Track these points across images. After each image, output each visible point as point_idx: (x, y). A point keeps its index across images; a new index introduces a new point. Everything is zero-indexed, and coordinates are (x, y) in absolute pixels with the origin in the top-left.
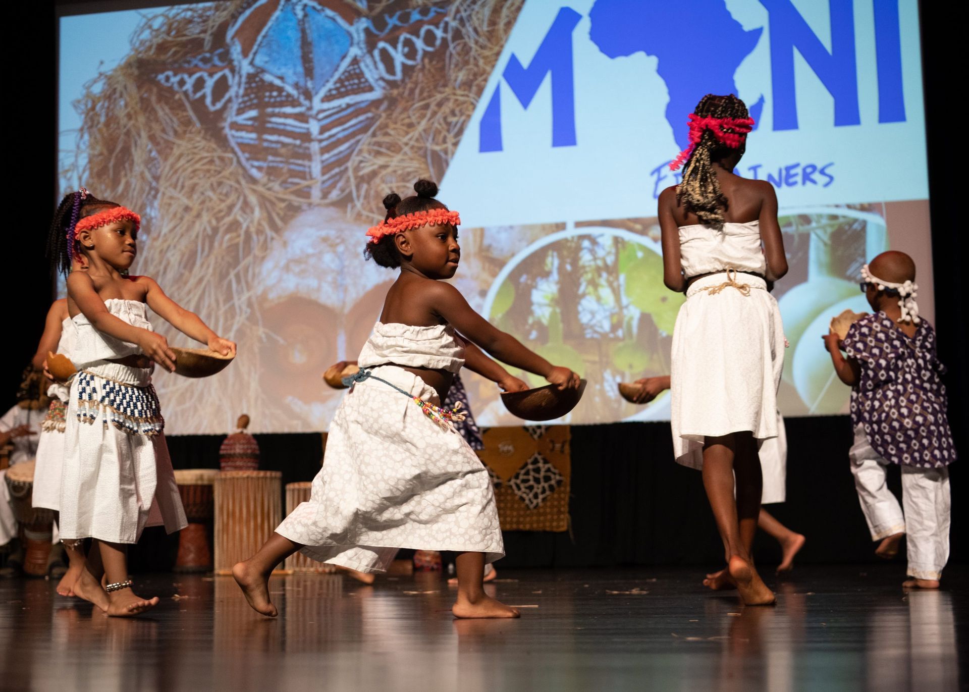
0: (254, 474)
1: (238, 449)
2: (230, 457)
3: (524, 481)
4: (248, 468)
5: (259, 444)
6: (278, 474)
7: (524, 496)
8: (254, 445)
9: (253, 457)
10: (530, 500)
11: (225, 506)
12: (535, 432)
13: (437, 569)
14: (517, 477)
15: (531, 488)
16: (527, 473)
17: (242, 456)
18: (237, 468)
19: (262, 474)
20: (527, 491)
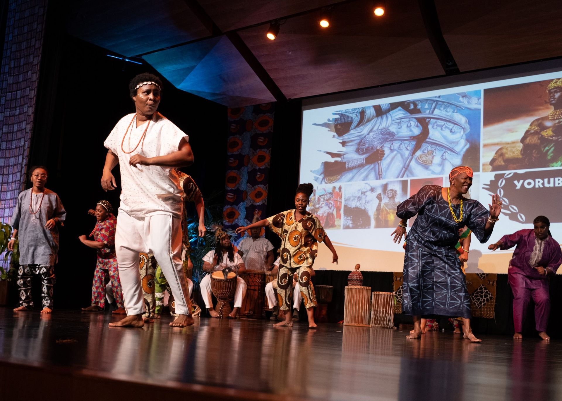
0: (359, 287)
1: (355, 277)
2: (351, 280)
3: (475, 296)
4: (358, 285)
5: (363, 276)
6: (370, 288)
7: (476, 302)
8: (361, 276)
9: (360, 281)
10: (478, 304)
11: (348, 299)
12: (482, 277)
13: (436, 330)
14: (473, 295)
15: (479, 299)
16: (477, 293)
17: (356, 280)
18: (353, 284)
19: (363, 287)
20: (477, 301)
